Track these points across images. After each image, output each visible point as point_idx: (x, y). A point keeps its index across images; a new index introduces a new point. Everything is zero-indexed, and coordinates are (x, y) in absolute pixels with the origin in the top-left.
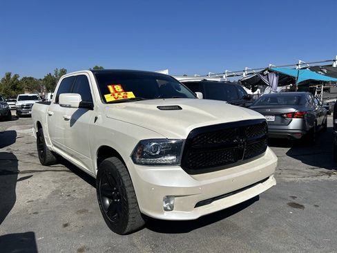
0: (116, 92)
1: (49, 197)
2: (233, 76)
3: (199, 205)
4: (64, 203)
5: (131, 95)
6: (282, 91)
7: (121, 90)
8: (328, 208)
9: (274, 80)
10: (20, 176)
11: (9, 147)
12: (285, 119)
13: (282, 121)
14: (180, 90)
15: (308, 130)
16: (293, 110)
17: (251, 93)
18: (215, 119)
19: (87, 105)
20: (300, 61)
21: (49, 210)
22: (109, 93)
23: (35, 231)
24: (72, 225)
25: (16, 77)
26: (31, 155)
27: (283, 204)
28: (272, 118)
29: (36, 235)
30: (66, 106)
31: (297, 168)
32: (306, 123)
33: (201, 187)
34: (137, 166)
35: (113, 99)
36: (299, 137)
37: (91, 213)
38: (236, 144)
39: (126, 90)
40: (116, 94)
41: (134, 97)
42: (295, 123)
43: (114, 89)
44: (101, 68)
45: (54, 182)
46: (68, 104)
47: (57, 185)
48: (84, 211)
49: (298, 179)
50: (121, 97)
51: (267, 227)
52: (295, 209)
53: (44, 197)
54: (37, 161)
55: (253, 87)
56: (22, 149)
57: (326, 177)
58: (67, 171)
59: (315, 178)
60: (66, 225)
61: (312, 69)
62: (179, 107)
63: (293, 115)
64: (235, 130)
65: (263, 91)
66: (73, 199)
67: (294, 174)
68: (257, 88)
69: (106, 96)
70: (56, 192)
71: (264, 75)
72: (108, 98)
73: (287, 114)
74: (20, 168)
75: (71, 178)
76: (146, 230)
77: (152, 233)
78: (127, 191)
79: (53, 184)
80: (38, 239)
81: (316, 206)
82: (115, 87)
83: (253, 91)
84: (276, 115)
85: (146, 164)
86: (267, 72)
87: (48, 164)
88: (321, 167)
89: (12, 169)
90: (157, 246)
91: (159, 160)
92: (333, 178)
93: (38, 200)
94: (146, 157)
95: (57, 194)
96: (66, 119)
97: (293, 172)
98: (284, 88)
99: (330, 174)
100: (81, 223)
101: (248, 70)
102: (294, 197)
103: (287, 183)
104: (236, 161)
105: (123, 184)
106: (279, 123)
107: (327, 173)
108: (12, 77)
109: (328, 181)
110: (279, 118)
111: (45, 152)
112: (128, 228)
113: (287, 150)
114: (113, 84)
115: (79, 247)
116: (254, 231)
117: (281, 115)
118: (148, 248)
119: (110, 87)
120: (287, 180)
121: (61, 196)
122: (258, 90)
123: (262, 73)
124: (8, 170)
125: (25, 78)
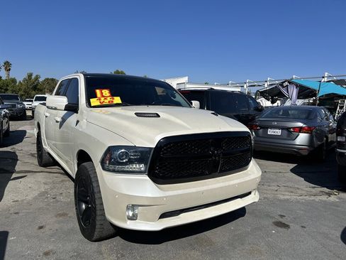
0: (103, 96)
1: (35, 198)
2: (254, 86)
3: (164, 216)
4: (48, 205)
5: (117, 100)
6: (304, 104)
7: (108, 95)
8: (315, 230)
9: (294, 92)
10: (14, 176)
11: (14, 146)
12: (291, 133)
13: (289, 136)
14: (175, 98)
15: (316, 146)
16: (300, 124)
17: (271, 105)
18: (189, 129)
19: (72, 108)
20: (326, 74)
21: (31, 210)
22: (96, 97)
23: (9, 231)
24: (47, 227)
25: (37, 77)
26: (33, 155)
27: (268, 222)
28: (278, 132)
29: (10, 234)
30: (52, 108)
31: (296, 186)
32: (315, 139)
33: (166, 197)
34: (105, 173)
35: (98, 104)
36: (305, 153)
37: (70, 217)
38: (210, 156)
39: (113, 94)
40: (102, 99)
41: (120, 102)
42: (302, 139)
43: (102, 93)
44: (122, 72)
45: (45, 184)
46: (54, 106)
47: (47, 187)
48: (64, 215)
49: (294, 197)
50: (106, 102)
51: (242, 244)
52: (279, 228)
53: (29, 198)
54: (36, 161)
55: (272, 98)
56: (26, 149)
57: (324, 198)
58: (61, 173)
59: (313, 198)
60: (41, 228)
61: (337, 82)
62: (157, 114)
63: (301, 130)
64: (210, 141)
65: (283, 102)
66: (57, 201)
67: (292, 192)
68: (277, 100)
69: (92, 100)
70: (43, 194)
71: (283, 87)
72: (94, 102)
73: (294, 128)
74: (17, 168)
75: (62, 181)
76: (118, 238)
77: (122, 241)
78: (96, 197)
79: (42, 186)
80: (10, 238)
81: (302, 227)
82: (103, 91)
83: (273, 103)
84: (282, 128)
85: (114, 171)
86: (286, 83)
87: (45, 166)
88: (323, 186)
89: (9, 168)
90: (123, 256)
91: (127, 168)
92: (332, 198)
93: (22, 201)
94: (113, 164)
95: (44, 195)
96: (57, 122)
97: (292, 190)
98: (307, 101)
99: (329, 195)
100: (57, 226)
101: (270, 81)
102: (282, 216)
103: (280, 201)
104: (210, 174)
105: (93, 190)
106: (285, 137)
107: (327, 194)
108: (33, 77)
109: (325, 201)
110: (286, 132)
111: (42, 153)
112: (96, 235)
113: (292, 166)
114: (101, 88)
115: (46, 250)
116: (228, 248)
117: (288, 129)
118: (114, 257)
119: (98, 92)
120: (282, 197)
121: (47, 198)
122: (278, 102)
123: (282, 85)
124: (5, 168)
125: (47, 79)
